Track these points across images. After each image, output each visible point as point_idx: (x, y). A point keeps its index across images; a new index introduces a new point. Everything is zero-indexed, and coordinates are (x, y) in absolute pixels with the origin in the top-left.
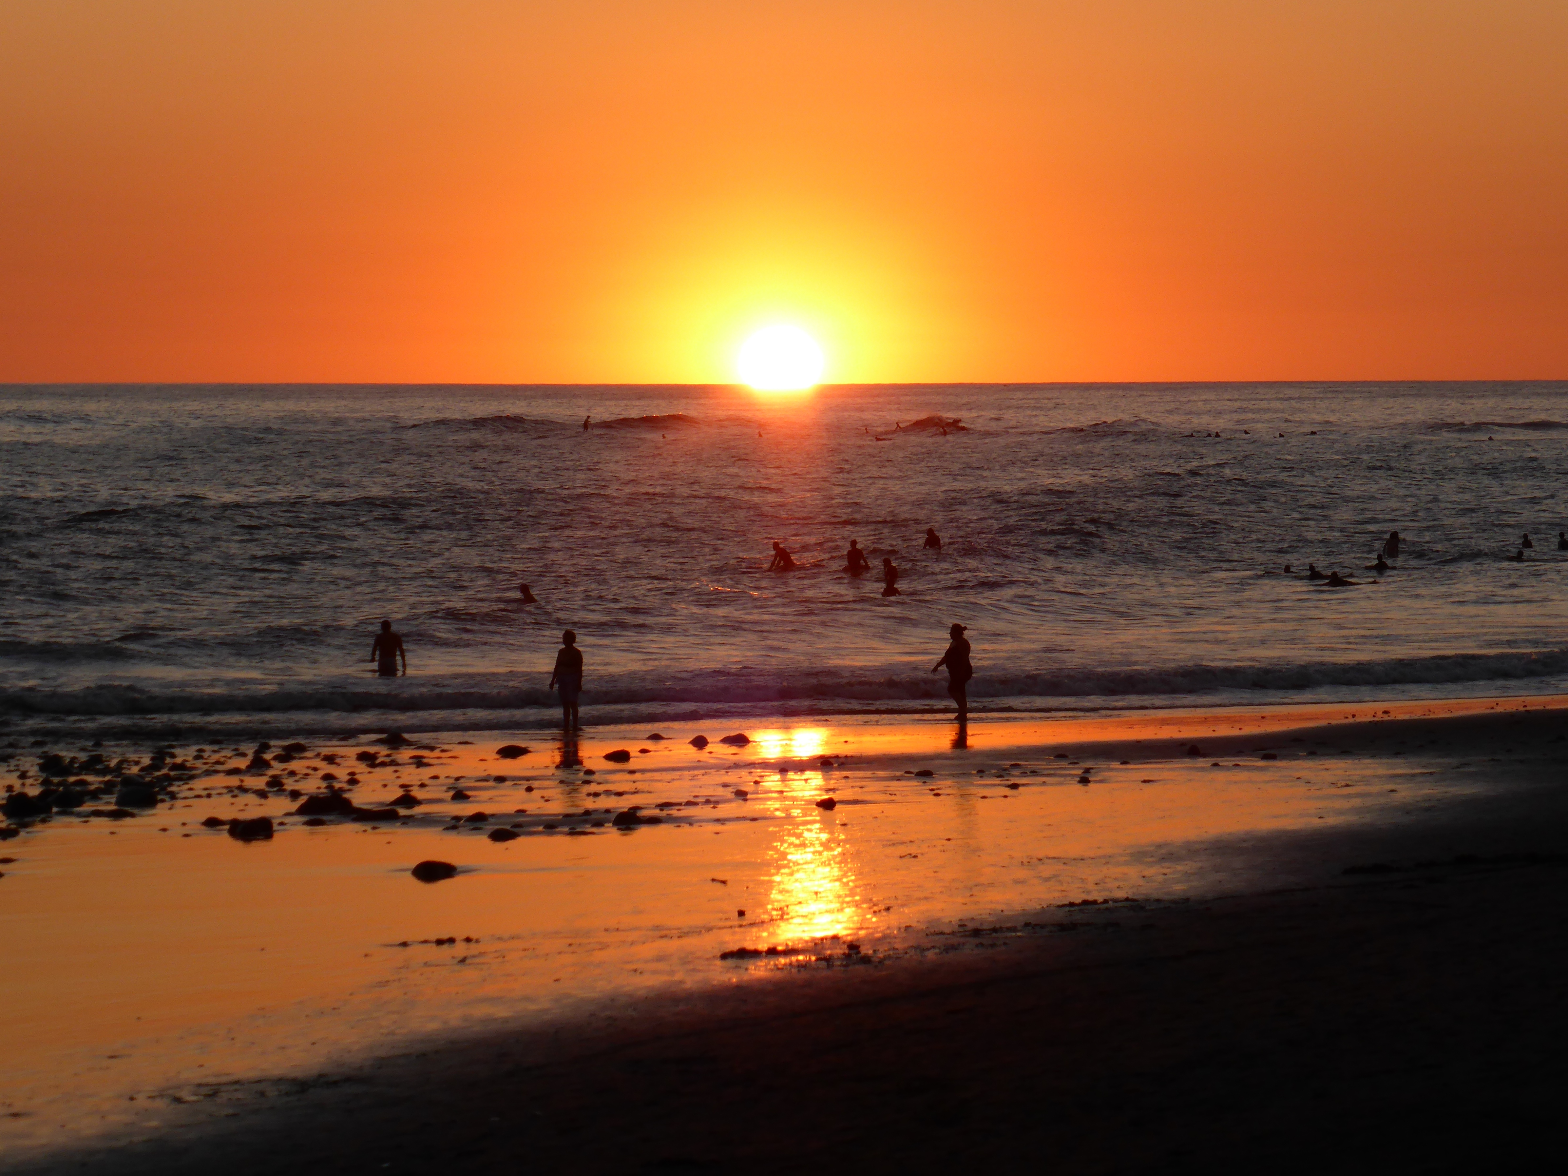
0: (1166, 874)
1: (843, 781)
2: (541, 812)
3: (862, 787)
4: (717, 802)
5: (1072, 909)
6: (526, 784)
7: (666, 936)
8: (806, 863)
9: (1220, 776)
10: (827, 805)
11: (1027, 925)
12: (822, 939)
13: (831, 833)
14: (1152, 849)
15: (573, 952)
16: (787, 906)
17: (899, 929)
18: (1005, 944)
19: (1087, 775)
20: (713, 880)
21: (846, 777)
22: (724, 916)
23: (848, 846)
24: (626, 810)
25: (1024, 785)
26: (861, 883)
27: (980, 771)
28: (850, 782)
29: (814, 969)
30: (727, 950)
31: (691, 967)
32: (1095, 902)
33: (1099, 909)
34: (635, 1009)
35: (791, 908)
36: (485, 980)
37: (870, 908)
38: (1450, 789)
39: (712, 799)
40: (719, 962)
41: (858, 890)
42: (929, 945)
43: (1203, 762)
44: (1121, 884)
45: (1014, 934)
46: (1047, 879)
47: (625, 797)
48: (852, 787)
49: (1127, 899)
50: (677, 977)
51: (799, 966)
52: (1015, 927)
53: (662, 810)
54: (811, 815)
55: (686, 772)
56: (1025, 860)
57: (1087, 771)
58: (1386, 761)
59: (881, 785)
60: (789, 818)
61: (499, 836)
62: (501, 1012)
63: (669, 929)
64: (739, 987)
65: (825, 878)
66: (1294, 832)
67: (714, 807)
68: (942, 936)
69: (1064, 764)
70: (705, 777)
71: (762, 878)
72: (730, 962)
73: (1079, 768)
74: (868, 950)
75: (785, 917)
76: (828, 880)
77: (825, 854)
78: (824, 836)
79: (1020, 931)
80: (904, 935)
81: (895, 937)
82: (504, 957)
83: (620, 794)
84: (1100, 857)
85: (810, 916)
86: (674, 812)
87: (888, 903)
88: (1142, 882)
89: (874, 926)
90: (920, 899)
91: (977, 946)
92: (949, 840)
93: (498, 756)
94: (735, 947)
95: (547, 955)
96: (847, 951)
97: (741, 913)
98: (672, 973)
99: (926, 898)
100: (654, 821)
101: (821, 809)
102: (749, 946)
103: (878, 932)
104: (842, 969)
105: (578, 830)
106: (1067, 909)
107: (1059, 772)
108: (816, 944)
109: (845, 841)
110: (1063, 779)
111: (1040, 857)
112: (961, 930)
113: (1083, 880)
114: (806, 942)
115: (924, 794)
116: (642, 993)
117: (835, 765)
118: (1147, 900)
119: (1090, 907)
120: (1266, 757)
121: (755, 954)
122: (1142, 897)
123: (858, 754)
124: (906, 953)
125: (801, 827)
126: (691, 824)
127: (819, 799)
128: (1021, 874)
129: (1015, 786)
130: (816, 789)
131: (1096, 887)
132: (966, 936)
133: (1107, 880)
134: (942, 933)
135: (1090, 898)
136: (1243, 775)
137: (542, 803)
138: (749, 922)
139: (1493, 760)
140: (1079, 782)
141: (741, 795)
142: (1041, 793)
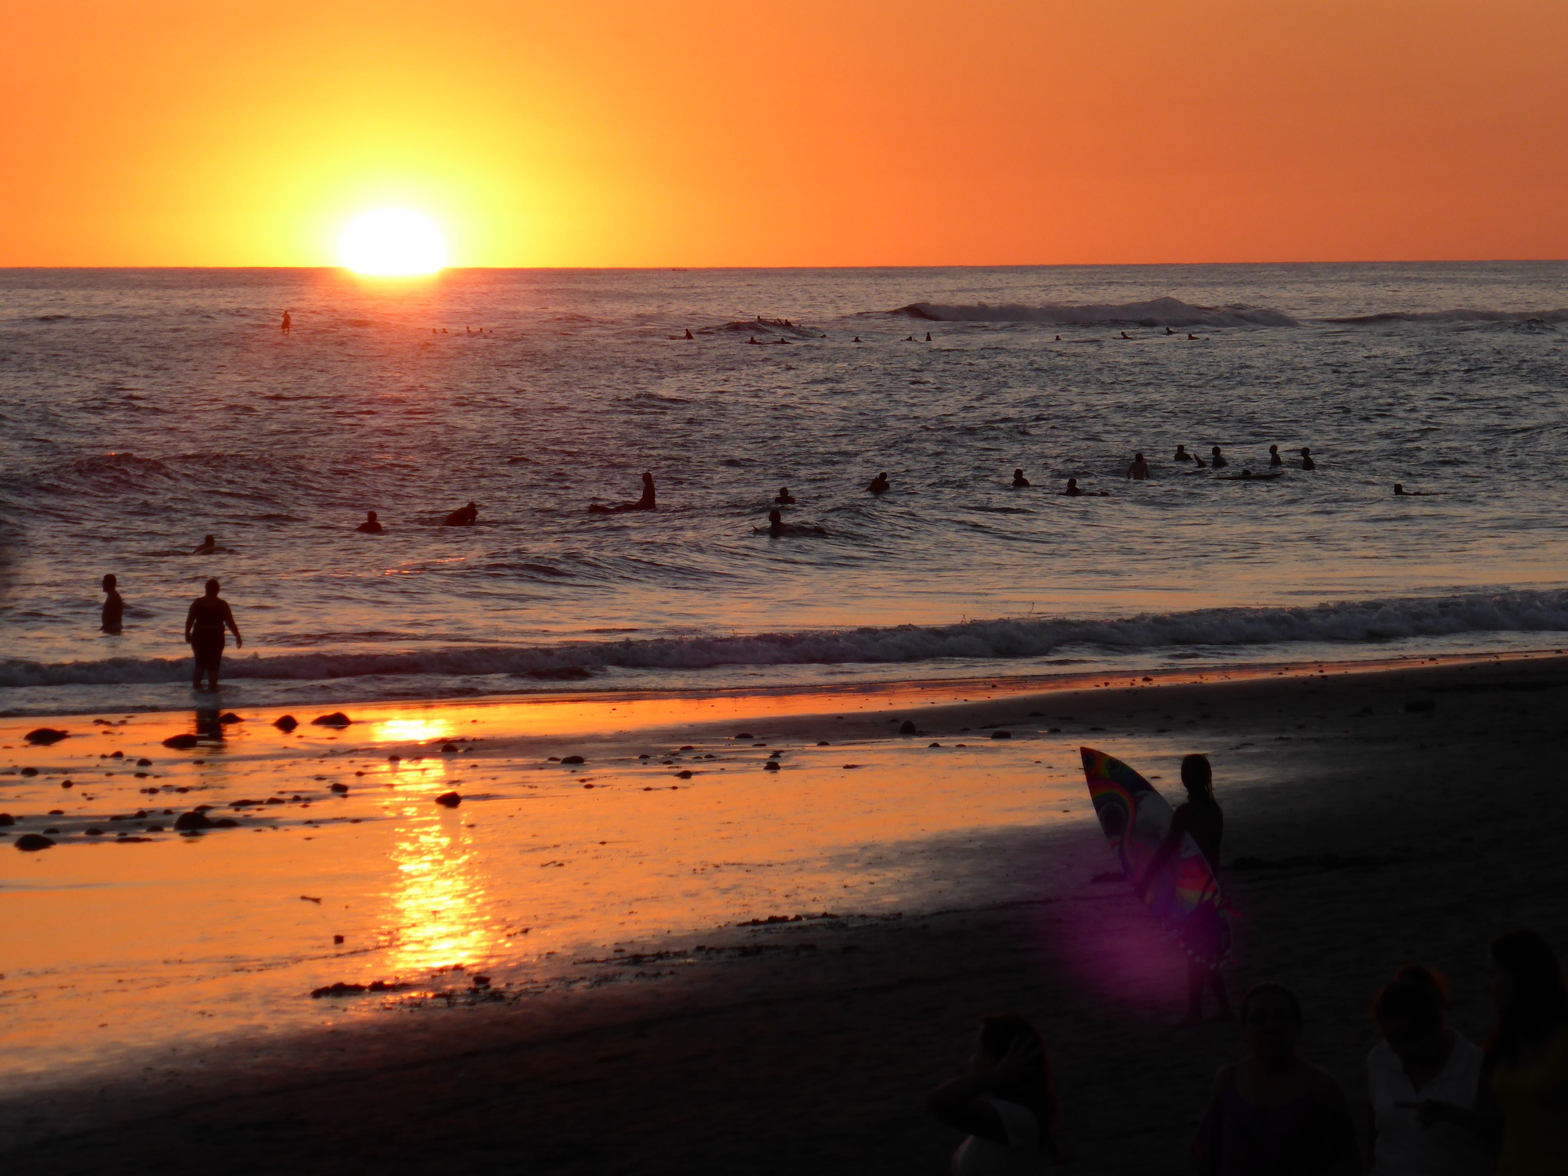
0: (873, 883)
1: (471, 771)
2: (83, 813)
3: (494, 779)
4: (309, 800)
5: (757, 928)
6: (63, 778)
7: (242, 970)
8: (423, 875)
9: (940, 759)
10: (450, 801)
11: (700, 948)
12: (442, 970)
13: (455, 836)
14: (856, 851)
15: (124, 990)
16: (398, 930)
17: (540, 956)
18: (672, 973)
19: (775, 760)
20: (304, 898)
21: (475, 766)
22: (319, 943)
23: (475, 853)
24: (191, 810)
25: (697, 773)
26: (491, 899)
27: (644, 757)
28: (478, 773)
29: (431, 1009)
30: (321, 986)
31: (274, 1008)
32: (784, 919)
33: (790, 928)
34: (202, 1061)
35: (403, 931)
36: (10, 1026)
37: (503, 931)
38: (1227, 775)
39: (302, 795)
40: (310, 1001)
41: (488, 908)
42: (579, 976)
43: (920, 743)
44: (817, 896)
45: (683, 961)
46: (726, 891)
47: (190, 794)
48: (482, 778)
49: (825, 915)
50: (258, 1020)
51: (411, 1005)
52: (685, 952)
53: (237, 810)
54: (428, 815)
55: (268, 763)
56: (698, 867)
57: (776, 754)
58: (1147, 740)
59: (518, 775)
60: (401, 818)
61: (29, 844)
62: (32, 1066)
63: (247, 961)
64: (334, 1032)
65: (446, 893)
66: (1034, 830)
67: (305, 806)
68: (594, 965)
69: (747, 745)
70: (293, 768)
71: (366, 895)
72: (324, 1001)
73: (767, 751)
74: (500, 982)
75: (394, 944)
76: (449, 896)
77: (447, 863)
78: (445, 841)
79: (690, 957)
80: (545, 964)
81: (534, 967)
82: (35, 997)
83: (183, 790)
84: (792, 863)
85: (426, 942)
86: (253, 812)
87: (525, 924)
88: (842, 893)
89: (508, 953)
90: (566, 918)
91: (637, 976)
92: (603, 843)
93: (27, 743)
94: (330, 982)
95: (90, 994)
96: (473, 985)
97: (339, 940)
98: (251, 1015)
99: (574, 917)
100: (227, 824)
101: (441, 807)
102: (350, 981)
103: (513, 961)
104: (467, 1007)
105: (130, 836)
106: (750, 928)
107: (740, 756)
108: (434, 977)
109: (473, 847)
110: (745, 765)
111: (717, 862)
112: (618, 955)
113: (770, 892)
114: (422, 974)
115: (573, 786)
116: (213, 1041)
117: (460, 751)
118: (850, 916)
119: (778, 925)
120: (997, 736)
121: (356, 990)
122: (843, 912)
123: (490, 737)
124: (548, 987)
125: (416, 830)
126: (275, 828)
127: (440, 793)
128: (693, 884)
129: (686, 775)
130: (435, 782)
131: (785, 900)
132: (623, 964)
133: (800, 891)
134: (593, 961)
135: (779, 914)
136: (969, 758)
137: (83, 802)
138: (349, 950)
139: (1281, 738)
140: (766, 768)
141: (340, 789)
142: (720, 782)
